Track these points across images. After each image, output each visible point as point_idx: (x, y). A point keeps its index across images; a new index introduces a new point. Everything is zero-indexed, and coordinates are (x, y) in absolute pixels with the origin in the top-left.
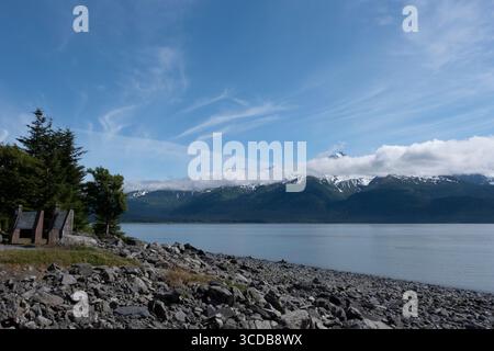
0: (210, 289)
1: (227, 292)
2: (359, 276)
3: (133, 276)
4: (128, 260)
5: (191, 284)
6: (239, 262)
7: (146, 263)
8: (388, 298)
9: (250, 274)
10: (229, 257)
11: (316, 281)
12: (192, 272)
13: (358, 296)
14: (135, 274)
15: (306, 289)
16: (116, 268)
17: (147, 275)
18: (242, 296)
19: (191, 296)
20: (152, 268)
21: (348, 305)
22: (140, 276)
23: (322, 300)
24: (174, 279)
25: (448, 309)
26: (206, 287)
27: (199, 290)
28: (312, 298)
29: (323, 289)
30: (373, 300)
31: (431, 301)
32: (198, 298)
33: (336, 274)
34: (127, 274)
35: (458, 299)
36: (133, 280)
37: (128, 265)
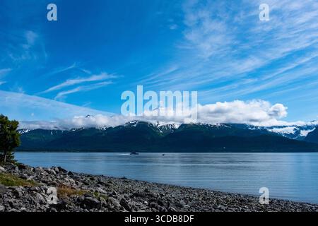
0: (85, 199)
1: (96, 201)
2: (173, 187)
3: (34, 192)
4: (29, 181)
5: (72, 196)
6: (96, 178)
7: (41, 183)
8: (190, 200)
9: (104, 187)
10: (88, 176)
11: (146, 190)
12: (72, 188)
13: (173, 200)
14: (36, 191)
15: (141, 196)
16: (21, 187)
17: (44, 191)
18: (106, 203)
19: (73, 204)
20: (45, 186)
21: (168, 206)
22: (40, 192)
23: (153, 203)
24: (61, 193)
25: (225, 206)
26: (83, 198)
27: (78, 199)
28: (146, 202)
29: (152, 196)
30: (182, 202)
31: (215, 201)
32: (78, 205)
33: (159, 185)
34: (30, 191)
35: (230, 199)
36: (35, 195)
37: (29, 185)
